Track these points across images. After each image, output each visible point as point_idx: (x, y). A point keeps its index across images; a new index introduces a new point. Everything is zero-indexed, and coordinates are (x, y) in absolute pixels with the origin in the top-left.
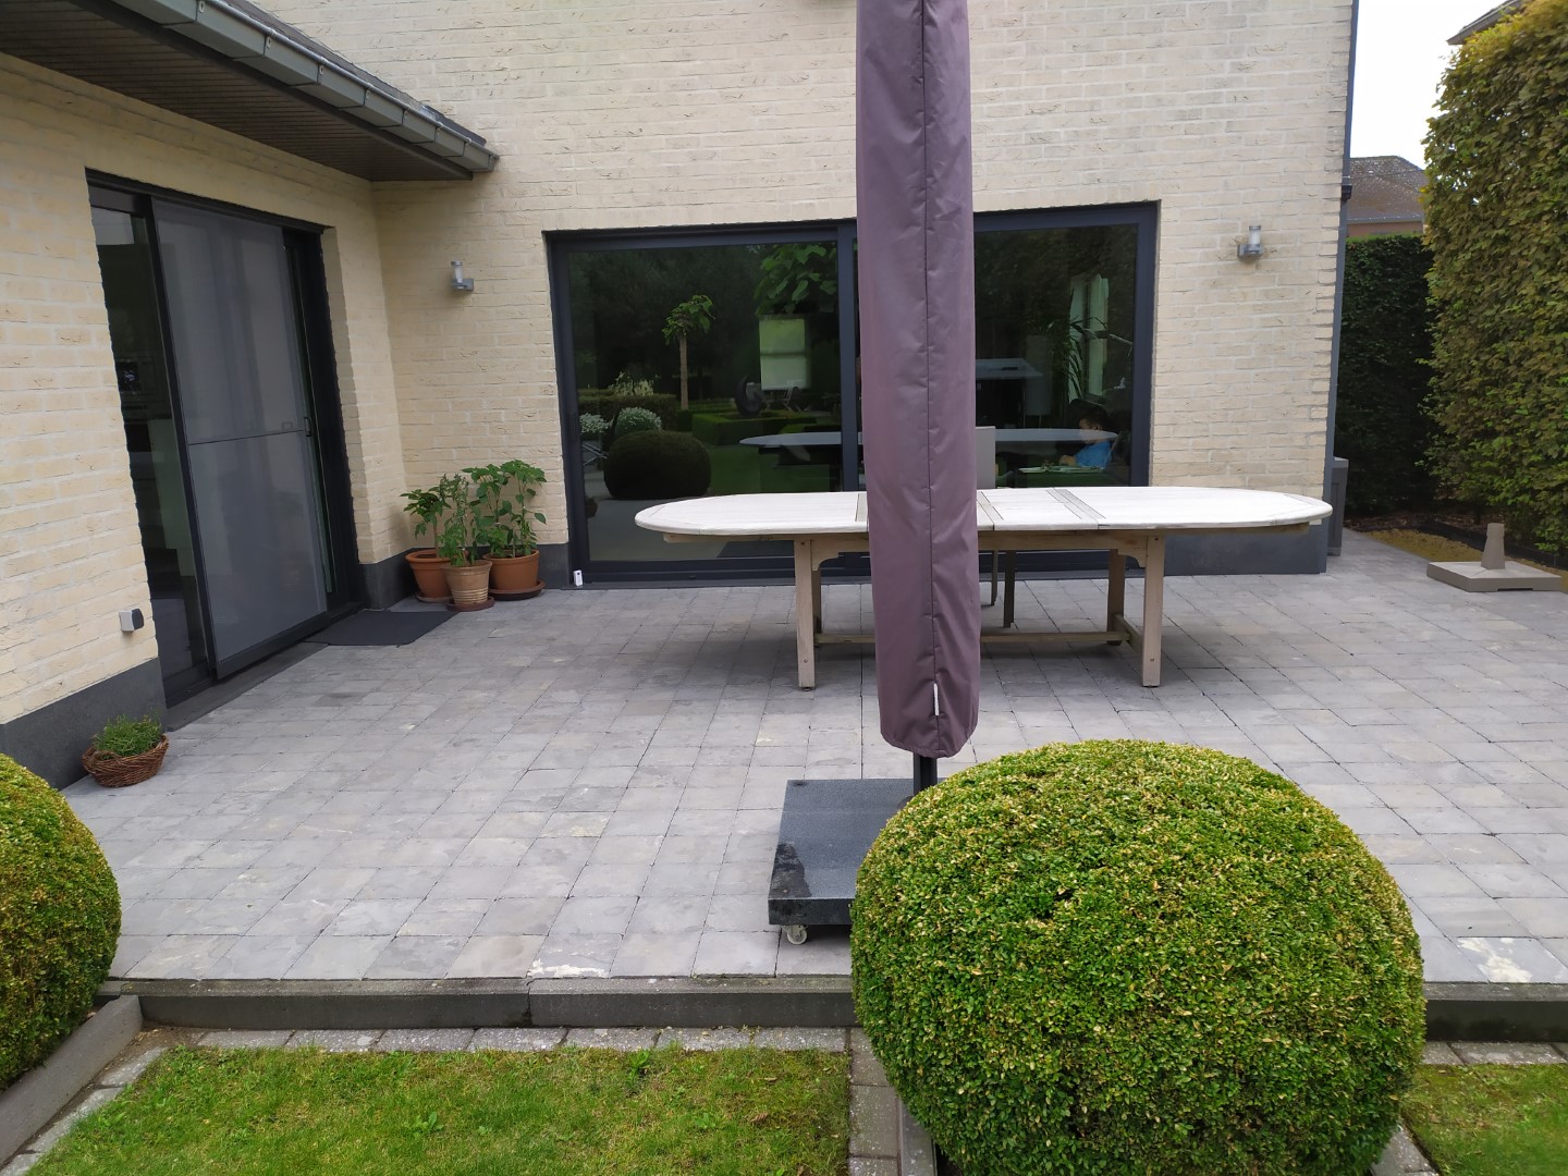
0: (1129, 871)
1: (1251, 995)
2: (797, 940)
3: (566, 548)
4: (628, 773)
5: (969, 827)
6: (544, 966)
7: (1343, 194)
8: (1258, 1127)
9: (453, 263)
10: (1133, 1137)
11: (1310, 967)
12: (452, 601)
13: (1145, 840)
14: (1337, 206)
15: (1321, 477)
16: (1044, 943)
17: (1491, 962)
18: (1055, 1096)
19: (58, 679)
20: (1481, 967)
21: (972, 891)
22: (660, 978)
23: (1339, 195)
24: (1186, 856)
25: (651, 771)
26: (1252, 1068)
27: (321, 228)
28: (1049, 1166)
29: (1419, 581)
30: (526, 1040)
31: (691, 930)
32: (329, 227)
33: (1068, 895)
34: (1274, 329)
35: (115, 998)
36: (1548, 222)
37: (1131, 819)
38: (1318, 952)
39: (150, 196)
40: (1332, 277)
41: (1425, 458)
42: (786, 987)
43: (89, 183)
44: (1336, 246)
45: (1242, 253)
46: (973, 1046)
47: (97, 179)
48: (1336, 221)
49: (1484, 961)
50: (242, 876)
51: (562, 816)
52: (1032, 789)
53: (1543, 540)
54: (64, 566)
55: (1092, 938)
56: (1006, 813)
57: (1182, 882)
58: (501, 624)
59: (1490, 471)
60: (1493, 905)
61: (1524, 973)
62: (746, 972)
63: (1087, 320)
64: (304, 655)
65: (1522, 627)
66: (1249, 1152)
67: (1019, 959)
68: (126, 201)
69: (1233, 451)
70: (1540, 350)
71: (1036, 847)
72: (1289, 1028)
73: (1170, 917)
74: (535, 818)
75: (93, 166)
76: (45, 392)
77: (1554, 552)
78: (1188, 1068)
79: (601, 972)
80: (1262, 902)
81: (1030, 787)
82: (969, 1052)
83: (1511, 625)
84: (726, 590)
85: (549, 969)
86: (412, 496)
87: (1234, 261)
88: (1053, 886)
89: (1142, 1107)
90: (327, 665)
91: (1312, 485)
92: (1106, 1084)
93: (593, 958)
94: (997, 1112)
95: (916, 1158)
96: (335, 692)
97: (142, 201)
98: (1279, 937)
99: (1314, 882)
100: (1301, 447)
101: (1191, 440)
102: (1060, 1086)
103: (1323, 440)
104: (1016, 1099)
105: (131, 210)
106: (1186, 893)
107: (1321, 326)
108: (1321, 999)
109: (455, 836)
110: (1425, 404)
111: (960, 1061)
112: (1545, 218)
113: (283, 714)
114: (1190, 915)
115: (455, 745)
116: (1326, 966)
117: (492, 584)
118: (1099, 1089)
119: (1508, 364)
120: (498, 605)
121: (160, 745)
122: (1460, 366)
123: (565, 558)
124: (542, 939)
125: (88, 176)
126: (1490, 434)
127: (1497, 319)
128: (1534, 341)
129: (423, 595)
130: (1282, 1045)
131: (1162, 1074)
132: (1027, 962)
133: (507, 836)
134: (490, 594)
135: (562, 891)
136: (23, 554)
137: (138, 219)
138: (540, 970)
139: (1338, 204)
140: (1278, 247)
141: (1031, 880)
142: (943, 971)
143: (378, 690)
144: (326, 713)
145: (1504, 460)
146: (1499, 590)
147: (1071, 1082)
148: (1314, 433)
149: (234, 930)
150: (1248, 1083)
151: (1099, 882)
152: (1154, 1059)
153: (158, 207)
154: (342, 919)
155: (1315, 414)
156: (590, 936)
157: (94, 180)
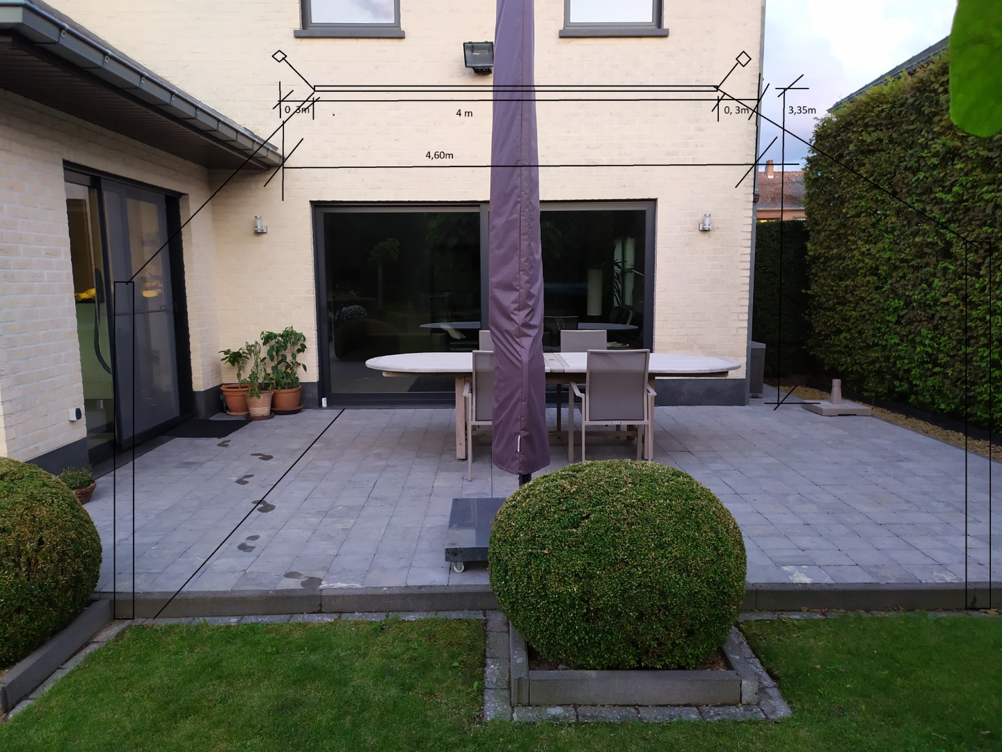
0: (614, 506)
1: (664, 556)
2: (459, 570)
3: (316, 385)
4: (364, 500)
5: (544, 493)
6: (328, 583)
7: (754, 199)
8: (667, 616)
9: (256, 217)
10: (613, 621)
11: (689, 545)
12: (249, 414)
13: (622, 494)
14: (751, 205)
15: (745, 352)
16: (577, 537)
17: (795, 575)
18: (579, 604)
19: (36, 445)
20: (790, 577)
21: (545, 519)
22: (389, 588)
23: (752, 200)
24: (639, 500)
25: (376, 499)
26: (664, 587)
27: (181, 194)
28: (577, 638)
29: (798, 410)
30: (320, 618)
31: (404, 567)
32: (185, 194)
33: (587, 517)
34: (718, 270)
35: (96, 601)
36: (864, 217)
37: (617, 487)
38: (694, 539)
39: (100, 177)
40: (749, 243)
41: (807, 345)
42: (453, 590)
43: (65, 169)
44: (751, 226)
45: (701, 229)
46: (544, 585)
47: (68, 165)
48: (750, 213)
49: (792, 574)
50: (154, 548)
51: (329, 520)
52: (574, 476)
53: (867, 391)
54: (42, 381)
55: (597, 534)
56: (561, 486)
57: (637, 510)
58: (280, 427)
59: (839, 352)
60: (801, 553)
61: (810, 579)
62: (433, 584)
63: (624, 261)
64: (162, 442)
65: (846, 433)
66: (663, 627)
67: (565, 545)
68: (87, 179)
69: (698, 336)
70: (862, 286)
71: (574, 498)
72: (680, 571)
73: (630, 525)
74: (314, 520)
75: (67, 159)
76: (37, 284)
77: (873, 397)
78: (636, 587)
79: (358, 586)
80: (671, 518)
81: (573, 476)
82: (542, 588)
83: (841, 432)
84: (413, 410)
85: (331, 585)
86: (226, 353)
87: (697, 232)
88: (581, 513)
89: (617, 605)
90: (178, 447)
91: (740, 356)
92: (601, 596)
93: (353, 580)
94: (554, 614)
95: (518, 651)
96: (185, 461)
97: (96, 180)
98: (677, 533)
99: (694, 512)
100: (735, 335)
101: (675, 330)
102: (581, 599)
103: (746, 332)
104: (562, 607)
105: (89, 184)
106: (638, 515)
107: (744, 269)
108: (694, 558)
109: (270, 529)
110: (805, 314)
111: (538, 593)
112: (863, 215)
113: (157, 472)
114: (639, 524)
115: (262, 487)
116: (697, 546)
117: (273, 404)
118: (598, 599)
119: (847, 293)
120: (276, 417)
121: (92, 485)
122: (823, 294)
123: (316, 391)
124: (325, 573)
125: (64, 164)
126: (839, 332)
127: (841, 268)
128: (859, 280)
129: (230, 412)
130: (676, 578)
131: (625, 591)
132: (568, 546)
133: (299, 529)
134: (271, 411)
135: (335, 552)
136: (22, 373)
137: (92, 190)
138: (326, 585)
139: (752, 204)
140: (720, 226)
141: (572, 512)
142: (531, 553)
143: (211, 460)
144: (183, 472)
145: (846, 346)
146: (839, 415)
147: (585, 597)
148: (740, 328)
149: (156, 571)
150: (662, 594)
151: (600, 511)
152: (622, 584)
153: (104, 184)
154: (215, 566)
155: (741, 318)
156: (351, 571)
157: (68, 167)
